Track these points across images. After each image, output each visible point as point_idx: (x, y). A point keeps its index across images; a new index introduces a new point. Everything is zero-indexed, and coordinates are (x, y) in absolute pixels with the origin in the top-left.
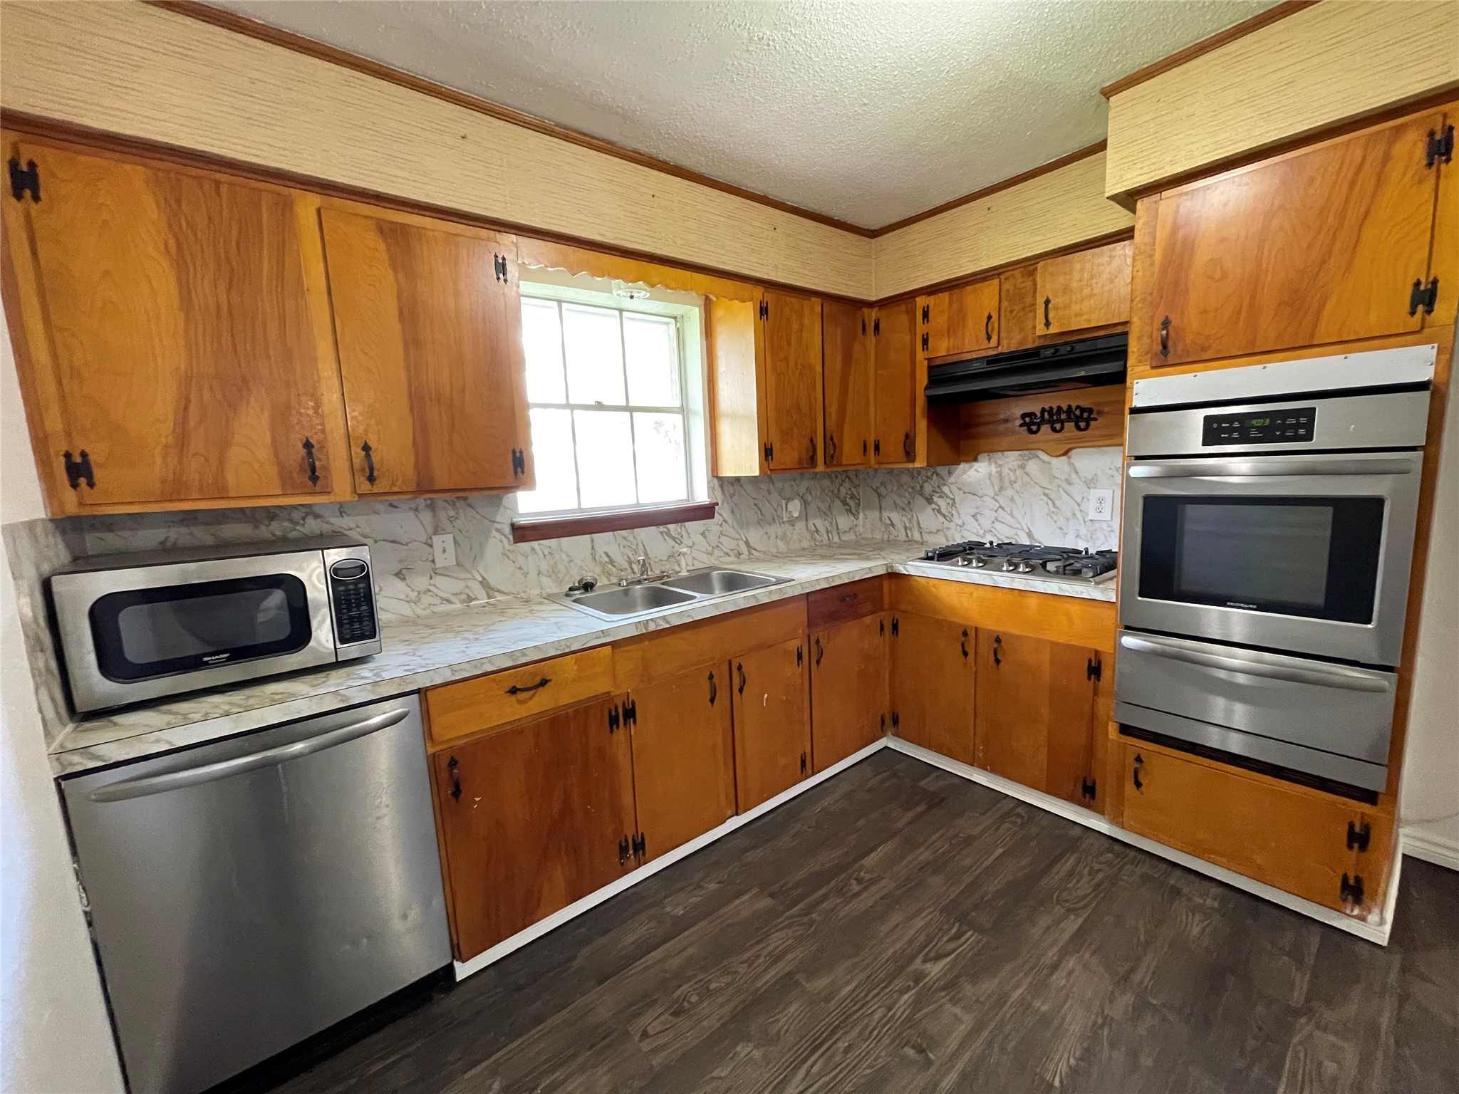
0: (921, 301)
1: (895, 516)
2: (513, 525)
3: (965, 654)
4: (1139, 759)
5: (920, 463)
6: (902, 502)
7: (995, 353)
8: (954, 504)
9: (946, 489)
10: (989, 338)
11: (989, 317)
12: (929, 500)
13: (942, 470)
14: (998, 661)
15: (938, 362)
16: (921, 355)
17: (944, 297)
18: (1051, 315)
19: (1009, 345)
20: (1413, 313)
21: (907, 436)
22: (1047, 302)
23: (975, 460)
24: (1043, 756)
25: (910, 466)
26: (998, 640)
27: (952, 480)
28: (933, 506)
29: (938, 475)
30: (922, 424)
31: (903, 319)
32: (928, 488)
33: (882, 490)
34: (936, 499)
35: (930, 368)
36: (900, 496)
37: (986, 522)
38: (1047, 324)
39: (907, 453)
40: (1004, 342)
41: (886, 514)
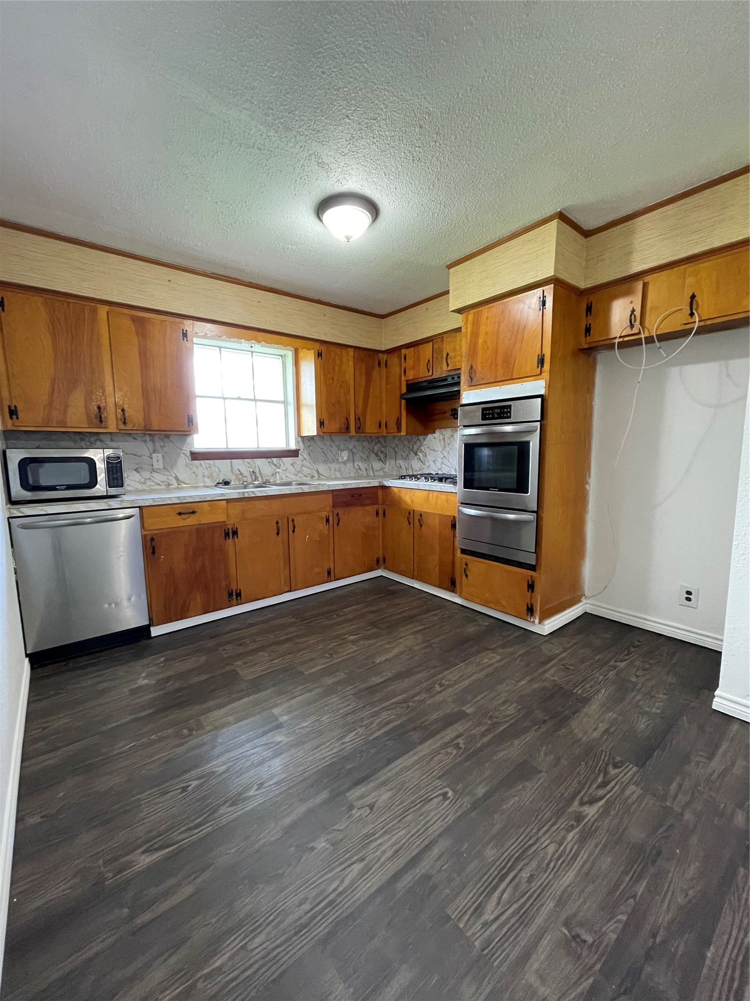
0: (404, 351)
1: (402, 462)
2: (191, 452)
3: (410, 523)
4: (466, 564)
5: (403, 433)
6: (405, 455)
7: (431, 378)
8: (426, 456)
9: (422, 448)
10: (429, 371)
11: (429, 361)
12: (416, 454)
13: (421, 437)
14: (421, 525)
15: (410, 382)
16: (403, 378)
17: (412, 349)
18: (449, 362)
19: (436, 375)
20: (538, 367)
21: (398, 419)
22: (448, 355)
23: (434, 433)
24: (437, 569)
25: (399, 434)
26: (421, 515)
27: (425, 443)
28: (418, 457)
29: (419, 440)
30: (404, 413)
31: (396, 360)
32: (415, 447)
33: (397, 449)
34: (418, 453)
35: (407, 384)
36: (404, 452)
37: (438, 464)
38: (448, 365)
39: (398, 428)
40: (434, 373)
41: (398, 462)
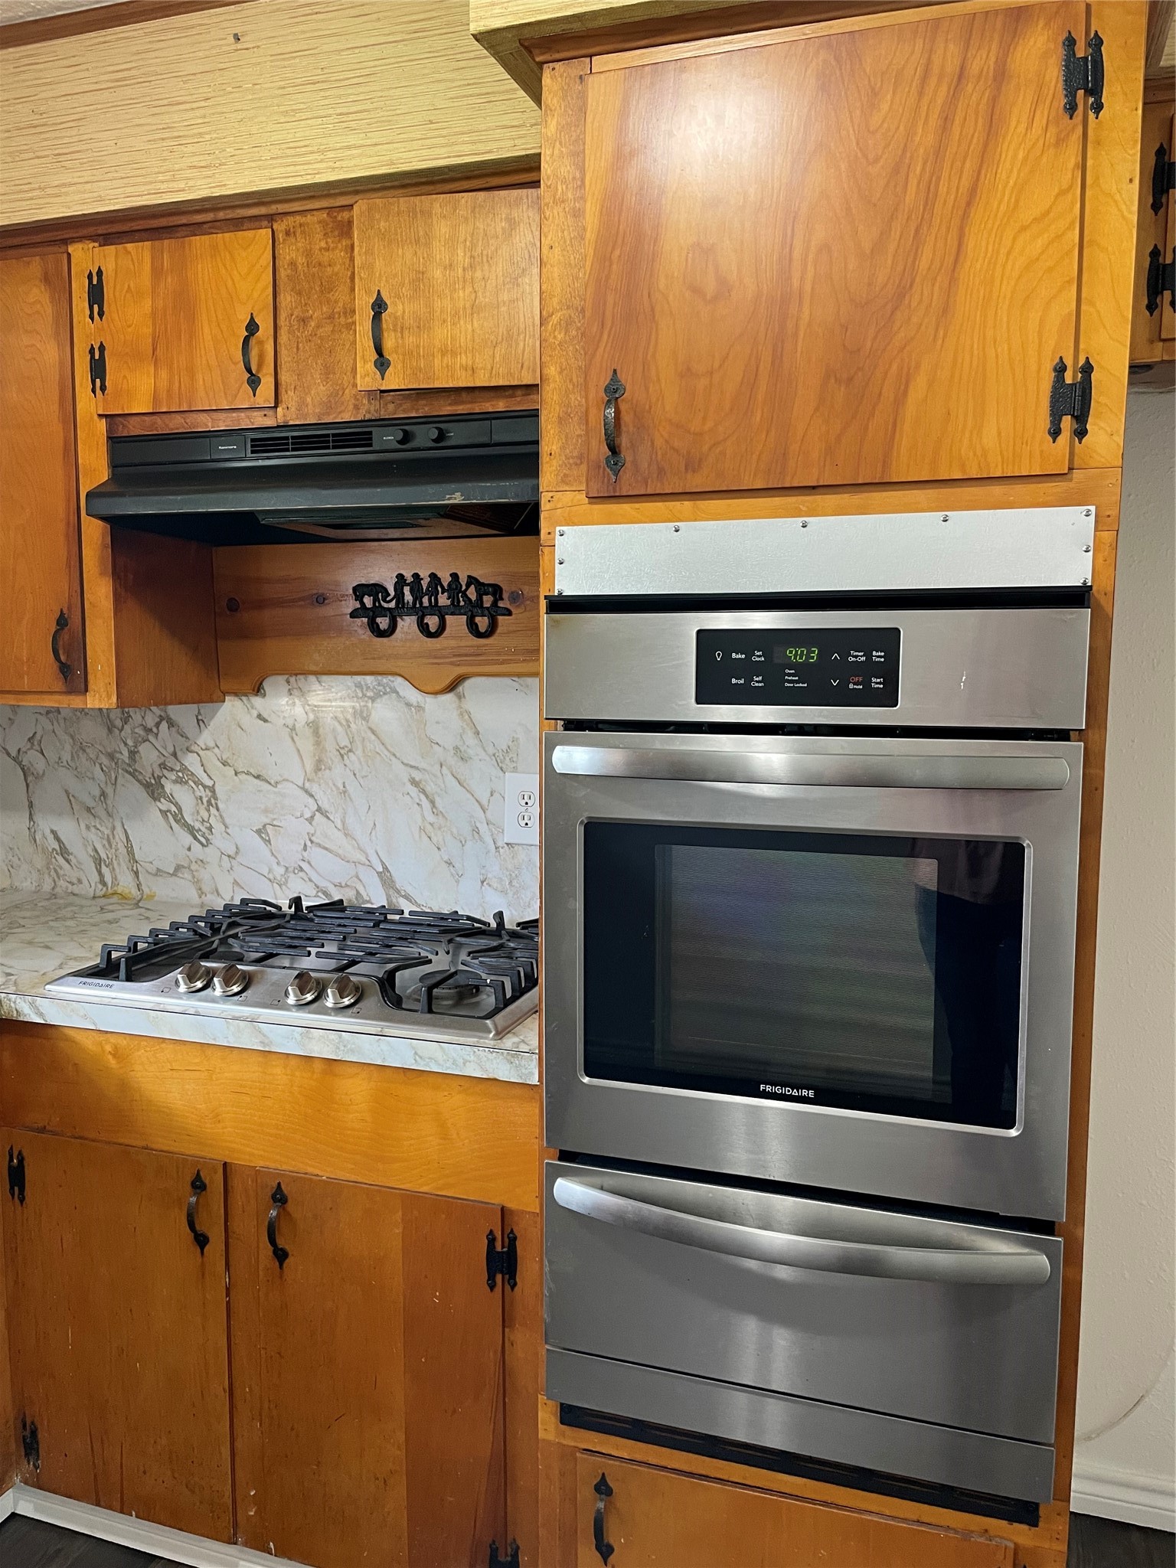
0: (84, 256)
1: (68, 829)
3: (201, 1240)
4: (603, 1488)
5: (101, 695)
6: (86, 792)
7: (269, 422)
8: (212, 802)
9: (191, 761)
10: (254, 382)
11: (252, 327)
12: (154, 790)
13: (185, 715)
14: (281, 1255)
15: (134, 428)
16: (88, 404)
17: (140, 252)
18: (389, 343)
19: (302, 404)
20: (1055, 433)
21: (62, 622)
22: (379, 306)
23: (258, 690)
24: (398, 1494)
25: (76, 702)
26: (279, 1197)
27: (205, 738)
28: (164, 805)
29: (171, 724)
30: (100, 592)
31: (37, 298)
32: (149, 756)
33: (33, 758)
34: (169, 787)
35: (115, 441)
36: (79, 777)
37: (289, 848)
38: (382, 364)
39: (65, 670)
40: (289, 398)
41: (45, 824)
